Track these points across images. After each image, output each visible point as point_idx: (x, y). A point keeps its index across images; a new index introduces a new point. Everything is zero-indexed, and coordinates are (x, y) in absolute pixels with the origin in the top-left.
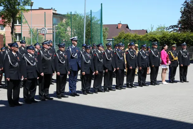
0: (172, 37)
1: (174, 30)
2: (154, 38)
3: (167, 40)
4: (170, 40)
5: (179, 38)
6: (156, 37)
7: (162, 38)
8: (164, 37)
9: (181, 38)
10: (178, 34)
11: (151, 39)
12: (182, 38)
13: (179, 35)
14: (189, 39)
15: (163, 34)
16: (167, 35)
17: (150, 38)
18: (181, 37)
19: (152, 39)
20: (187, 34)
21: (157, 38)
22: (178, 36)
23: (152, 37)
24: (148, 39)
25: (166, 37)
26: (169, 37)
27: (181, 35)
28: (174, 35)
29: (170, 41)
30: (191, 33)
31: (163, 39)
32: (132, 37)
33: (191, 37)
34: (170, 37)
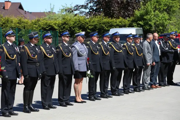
0: (77, 23)
1: (81, 13)
2: (50, 26)
3: (70, 28)
4: (74, 28)
5: (87, 26)
6: (52, 24)
7: (63, 24)
8: (65, 23)
9: (90, 26)
10: (85, 19)
11: (45, 27)
12: (92, 25)
13: (87, 20)
14: (102, 27)
15: (64, 19)
16: (70, 20)
17: (44, 25)
18: (90, 23)
19: (47, 27)
20: (99, 19)
21: (54, 26)
22: (86, 23)
23: (46, 23)
24: (39, 26)
25: (68, 24)
26: (72, 23)
27: (90, 21)
28: (79, 21)
29: (75, 30)
30: (105, 17)
31: (64, 27)
32: (15, 23)
33: (104, 23)
34: (74, 24)
